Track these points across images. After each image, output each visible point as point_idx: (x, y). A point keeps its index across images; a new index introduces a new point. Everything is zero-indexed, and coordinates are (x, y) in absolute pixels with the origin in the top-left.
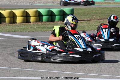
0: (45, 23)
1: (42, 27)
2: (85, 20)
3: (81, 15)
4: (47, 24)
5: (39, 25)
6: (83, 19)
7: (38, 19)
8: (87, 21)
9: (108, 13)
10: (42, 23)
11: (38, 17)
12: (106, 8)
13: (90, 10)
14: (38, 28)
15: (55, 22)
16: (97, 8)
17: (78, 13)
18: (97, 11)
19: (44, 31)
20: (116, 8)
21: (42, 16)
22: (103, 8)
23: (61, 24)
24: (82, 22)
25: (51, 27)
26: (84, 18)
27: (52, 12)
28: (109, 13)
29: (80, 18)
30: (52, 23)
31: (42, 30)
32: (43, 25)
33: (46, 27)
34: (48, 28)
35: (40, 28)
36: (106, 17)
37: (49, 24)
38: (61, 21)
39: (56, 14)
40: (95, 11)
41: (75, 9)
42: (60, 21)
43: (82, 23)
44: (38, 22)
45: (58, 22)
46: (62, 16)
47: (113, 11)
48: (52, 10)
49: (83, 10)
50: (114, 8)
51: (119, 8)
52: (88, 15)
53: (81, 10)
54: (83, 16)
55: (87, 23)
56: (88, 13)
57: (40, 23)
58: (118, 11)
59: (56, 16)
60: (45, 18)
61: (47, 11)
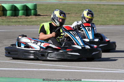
0: (9, 18)
1: (6, 21)
2: (47, 15)
3: (44, 10)
4: (11, 19)
5: (3, 19)
6: (45, 14)
7: (2, 14)
8: (49, 16)
9: (68, 9)
10: (6, 17)
11: (2, 12)
12: (66, 4)
13: (52, 6)
14: (3, 22)
15: (18, 17)
16: (58, 4)
17: (40, 8)
18: (58, 7)
19: (8, 25)
20: (76, 4)
21: (6, 10)
22: (64, 4)
23: (25, 18)
24: (44, 16)
25: (15, 21)
26: (47, 13)
27: (15, 7)
28: (70, 9)
29: (42, 13)
30: (15, 17)
31: (7, 24)
32: (7, 19)
33: (10, 21)
34: (12, 22)
35: (5, 22)
36: (68, 13)
37: (13, 19)
38: (25, 16)
39: (19, 8)
40: (56, 7)
41: (38, 4)
42: (23, 16)
43: (44, 18)
44: (2, 17)
45: (21, 16)
46: (25, 11)
47: (73, 7)
48: (15, 5)
49: (45, 5)
50: (74, 4)
51: (78, 4)
52: (50, 10)
53: (43, 5)
54: (46, 11)
55: (49, 18)
56: (50, 9)
57: (4, 18)
58: (79, 7)
59: (19, 10)
60: (9, 13)
61: (11, 6)
